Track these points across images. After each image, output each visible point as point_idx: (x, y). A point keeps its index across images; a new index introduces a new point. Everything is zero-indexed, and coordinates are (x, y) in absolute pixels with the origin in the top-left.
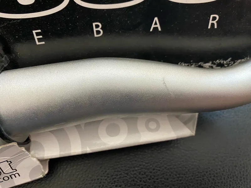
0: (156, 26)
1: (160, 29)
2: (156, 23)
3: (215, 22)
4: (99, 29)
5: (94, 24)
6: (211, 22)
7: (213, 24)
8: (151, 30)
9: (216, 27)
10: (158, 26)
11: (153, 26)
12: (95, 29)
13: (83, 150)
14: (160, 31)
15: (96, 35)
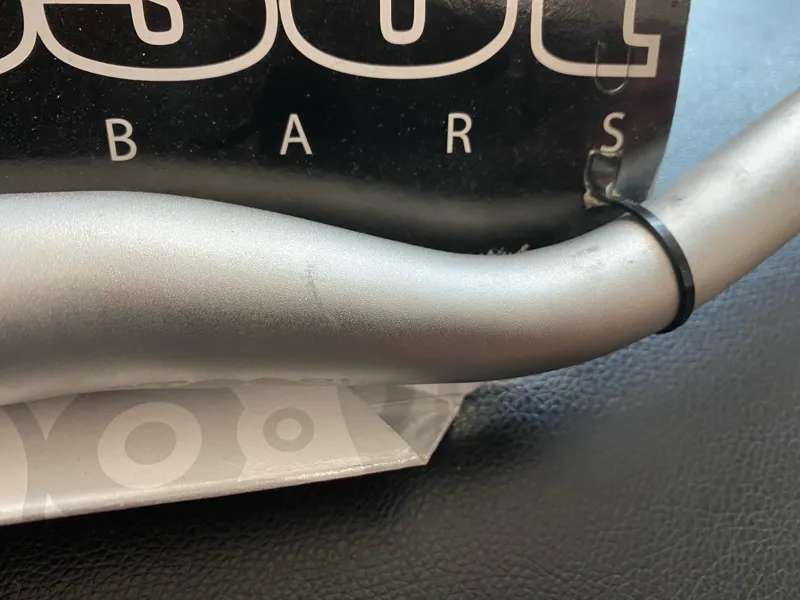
0: (295, 140)
1: (309, 151)
2: (295, 132)
3: (462, 134)
4: (124, 138)
5: (110, 123)
6: (451, 134)
7: (458, 141)
8: (283, 151)
9: (468, 149)
10: (303, 139)
11: (288, 139)
12: (112, 139)
13: (29, 506)
14: (309, 155)
15: (115, 157)
